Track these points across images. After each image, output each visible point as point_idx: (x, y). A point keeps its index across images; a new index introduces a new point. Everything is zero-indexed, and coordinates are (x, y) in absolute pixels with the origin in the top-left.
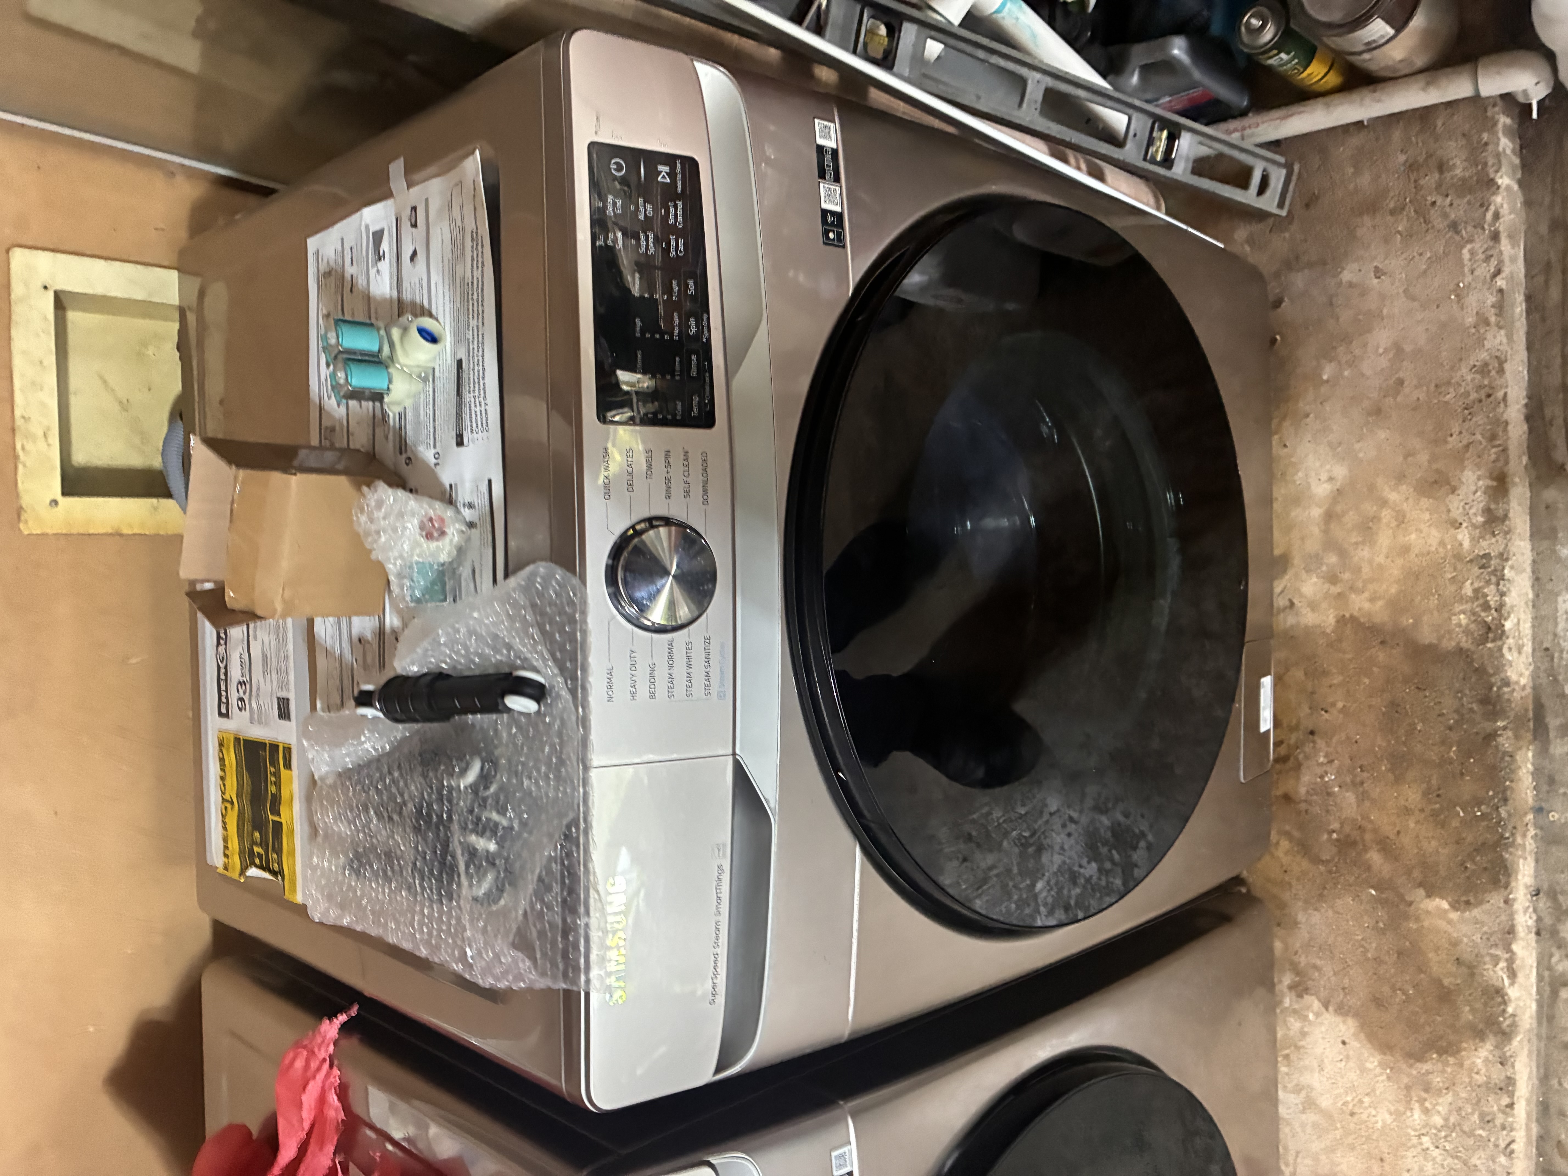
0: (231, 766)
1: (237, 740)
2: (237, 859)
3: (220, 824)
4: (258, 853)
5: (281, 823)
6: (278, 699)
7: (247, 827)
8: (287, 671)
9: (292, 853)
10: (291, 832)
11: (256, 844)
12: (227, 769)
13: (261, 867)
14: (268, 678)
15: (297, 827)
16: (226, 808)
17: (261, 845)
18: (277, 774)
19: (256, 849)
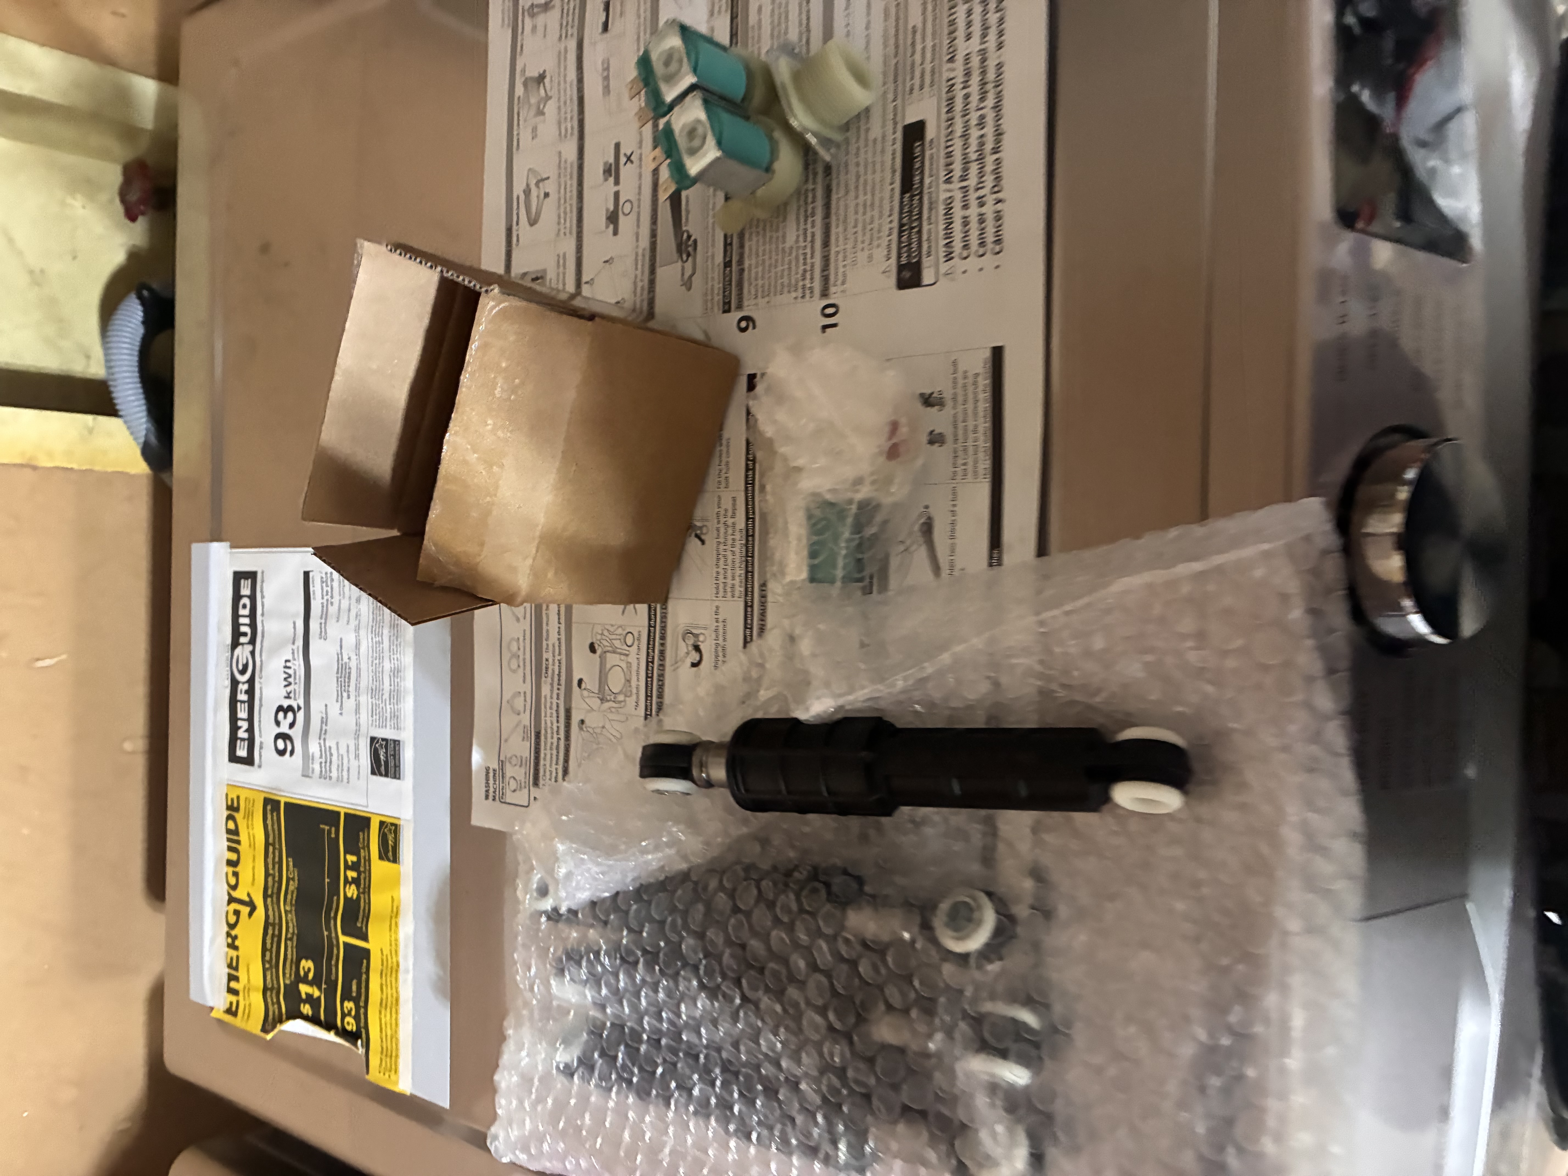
0: (252, 845)
1: (271, 804)
2: (257, 1002)
3: (222, 940)
4: (309, 996)
5: (366, 953)
6: (373, 739)
7: (287, 950)
8: (396, 695)
9: (392, 1004)
10: (392, 970)
11: (305, 980)
12: (243, 847)
13: (314, 1020)
14: (349, 704)
15: (407, 960)
16: (237, 913)
17: (316, 982)
18: (362, 869)
19: (304, 989)
